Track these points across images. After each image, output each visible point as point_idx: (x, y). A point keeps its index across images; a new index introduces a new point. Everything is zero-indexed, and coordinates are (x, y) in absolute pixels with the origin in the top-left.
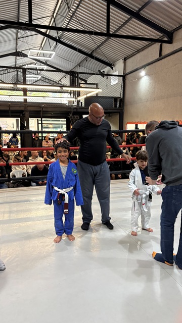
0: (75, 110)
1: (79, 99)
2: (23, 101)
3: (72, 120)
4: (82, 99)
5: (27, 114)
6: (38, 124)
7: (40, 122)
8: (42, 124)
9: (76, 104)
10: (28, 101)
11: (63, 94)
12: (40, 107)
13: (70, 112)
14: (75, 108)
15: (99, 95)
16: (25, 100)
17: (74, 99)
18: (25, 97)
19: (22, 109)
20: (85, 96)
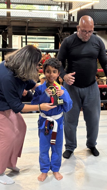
0: (66, 26)
1: (71, 12)
2: (6, 15)
3: (61, 37)
4: (74, 12)
5: (10, 30)
6: (22, 42)
7: (24, 40)
8: (26, 42)
9: (67, 18)
10: (11, 15)
11: (52, 7)
12: (26, 22)
13: (59, 28)
14: (66, 23)
15: (95, 8)
16: (9, 14)
17: (65, 13)
18: (9, 10)
19: (5, 24)
20: (79, 9)
